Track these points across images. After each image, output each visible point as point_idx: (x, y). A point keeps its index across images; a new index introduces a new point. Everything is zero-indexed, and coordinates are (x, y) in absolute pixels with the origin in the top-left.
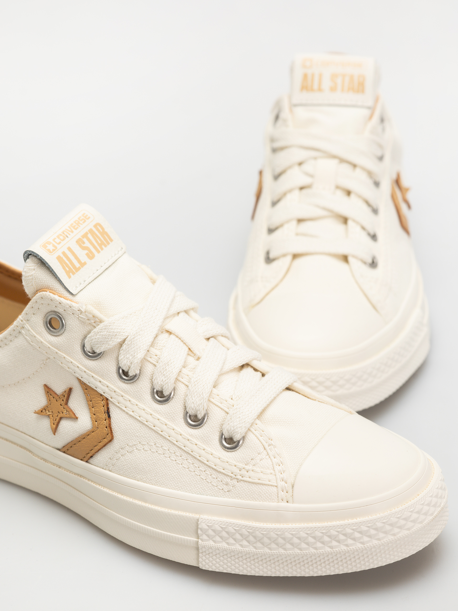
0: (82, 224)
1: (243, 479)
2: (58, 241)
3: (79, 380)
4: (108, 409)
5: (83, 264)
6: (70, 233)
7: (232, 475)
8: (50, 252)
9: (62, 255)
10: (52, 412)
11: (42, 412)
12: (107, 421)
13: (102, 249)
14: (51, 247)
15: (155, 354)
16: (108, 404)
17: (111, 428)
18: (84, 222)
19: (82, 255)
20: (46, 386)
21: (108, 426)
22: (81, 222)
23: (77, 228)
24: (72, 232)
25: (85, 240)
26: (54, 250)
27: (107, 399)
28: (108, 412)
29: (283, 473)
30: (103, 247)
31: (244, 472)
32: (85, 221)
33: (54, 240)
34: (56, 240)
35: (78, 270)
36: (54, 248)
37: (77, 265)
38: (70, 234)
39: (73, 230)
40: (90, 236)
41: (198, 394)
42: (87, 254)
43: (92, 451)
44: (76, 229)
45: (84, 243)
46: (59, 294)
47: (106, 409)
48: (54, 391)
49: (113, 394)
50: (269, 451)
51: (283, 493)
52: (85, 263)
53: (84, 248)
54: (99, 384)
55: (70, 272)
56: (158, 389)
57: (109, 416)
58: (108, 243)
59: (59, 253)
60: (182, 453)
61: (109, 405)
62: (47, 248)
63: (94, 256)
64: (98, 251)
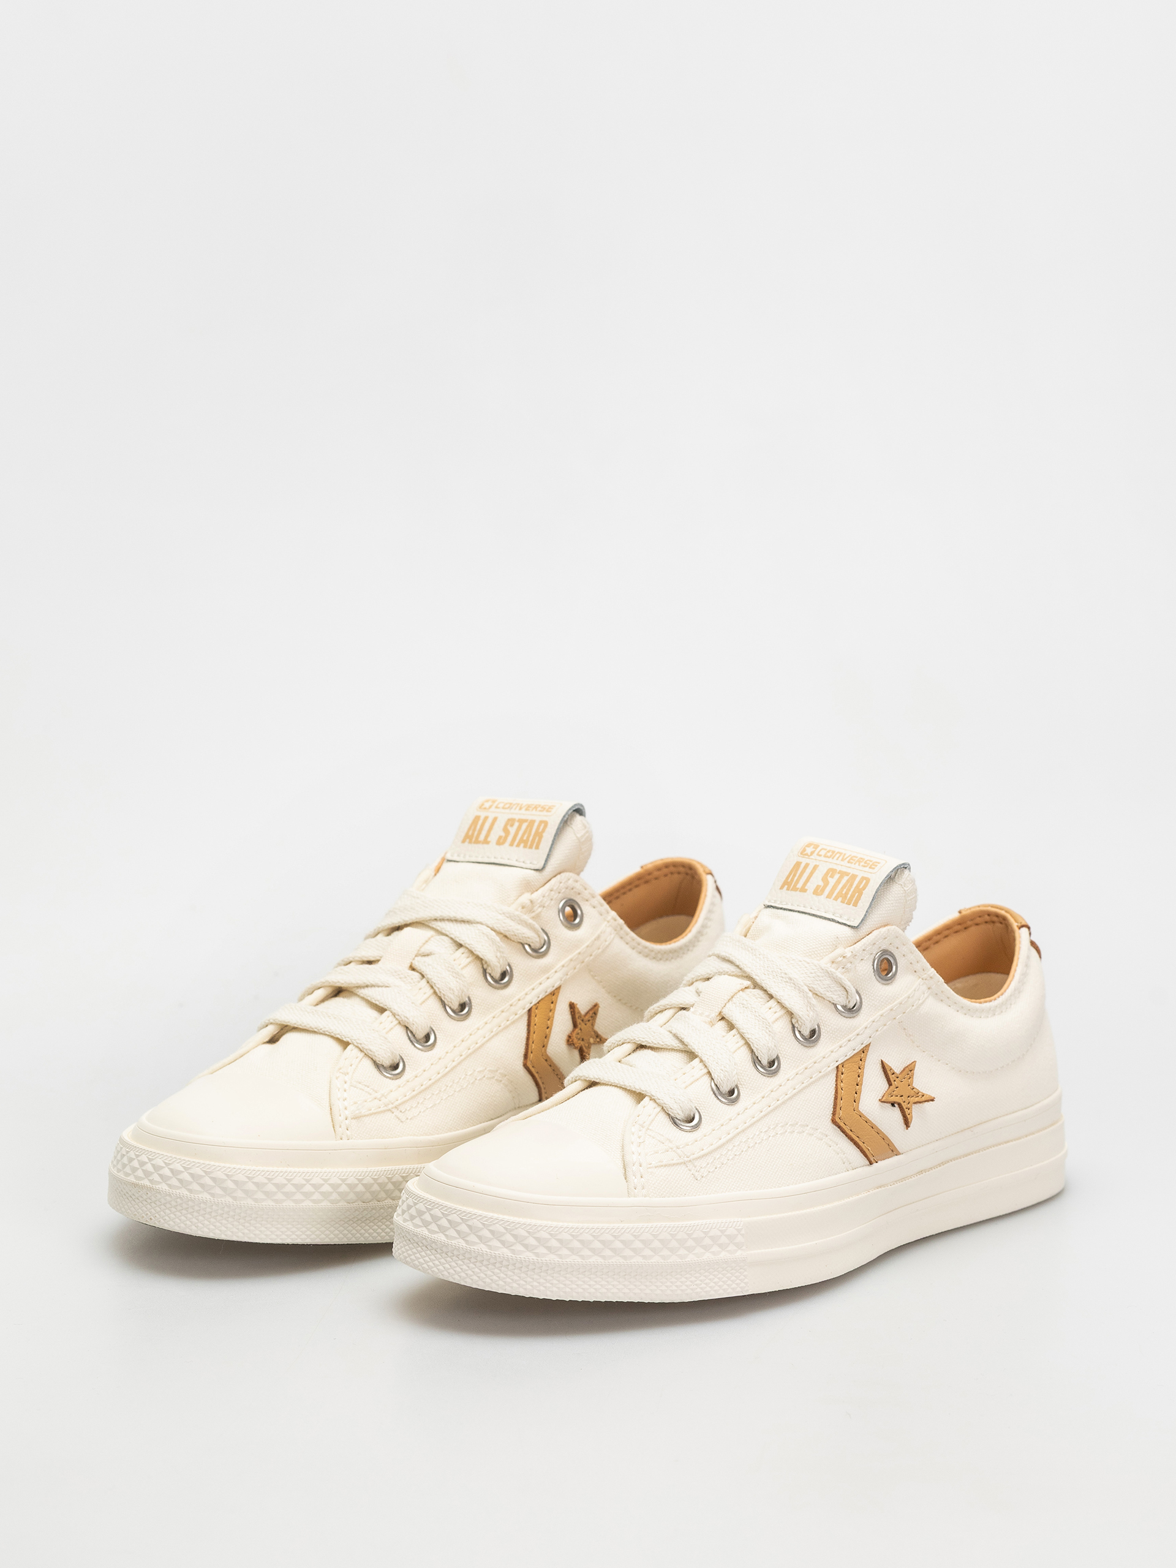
5: (486, 842)
37: (482, 838)
63: (503, 843)
64: (511, 845)
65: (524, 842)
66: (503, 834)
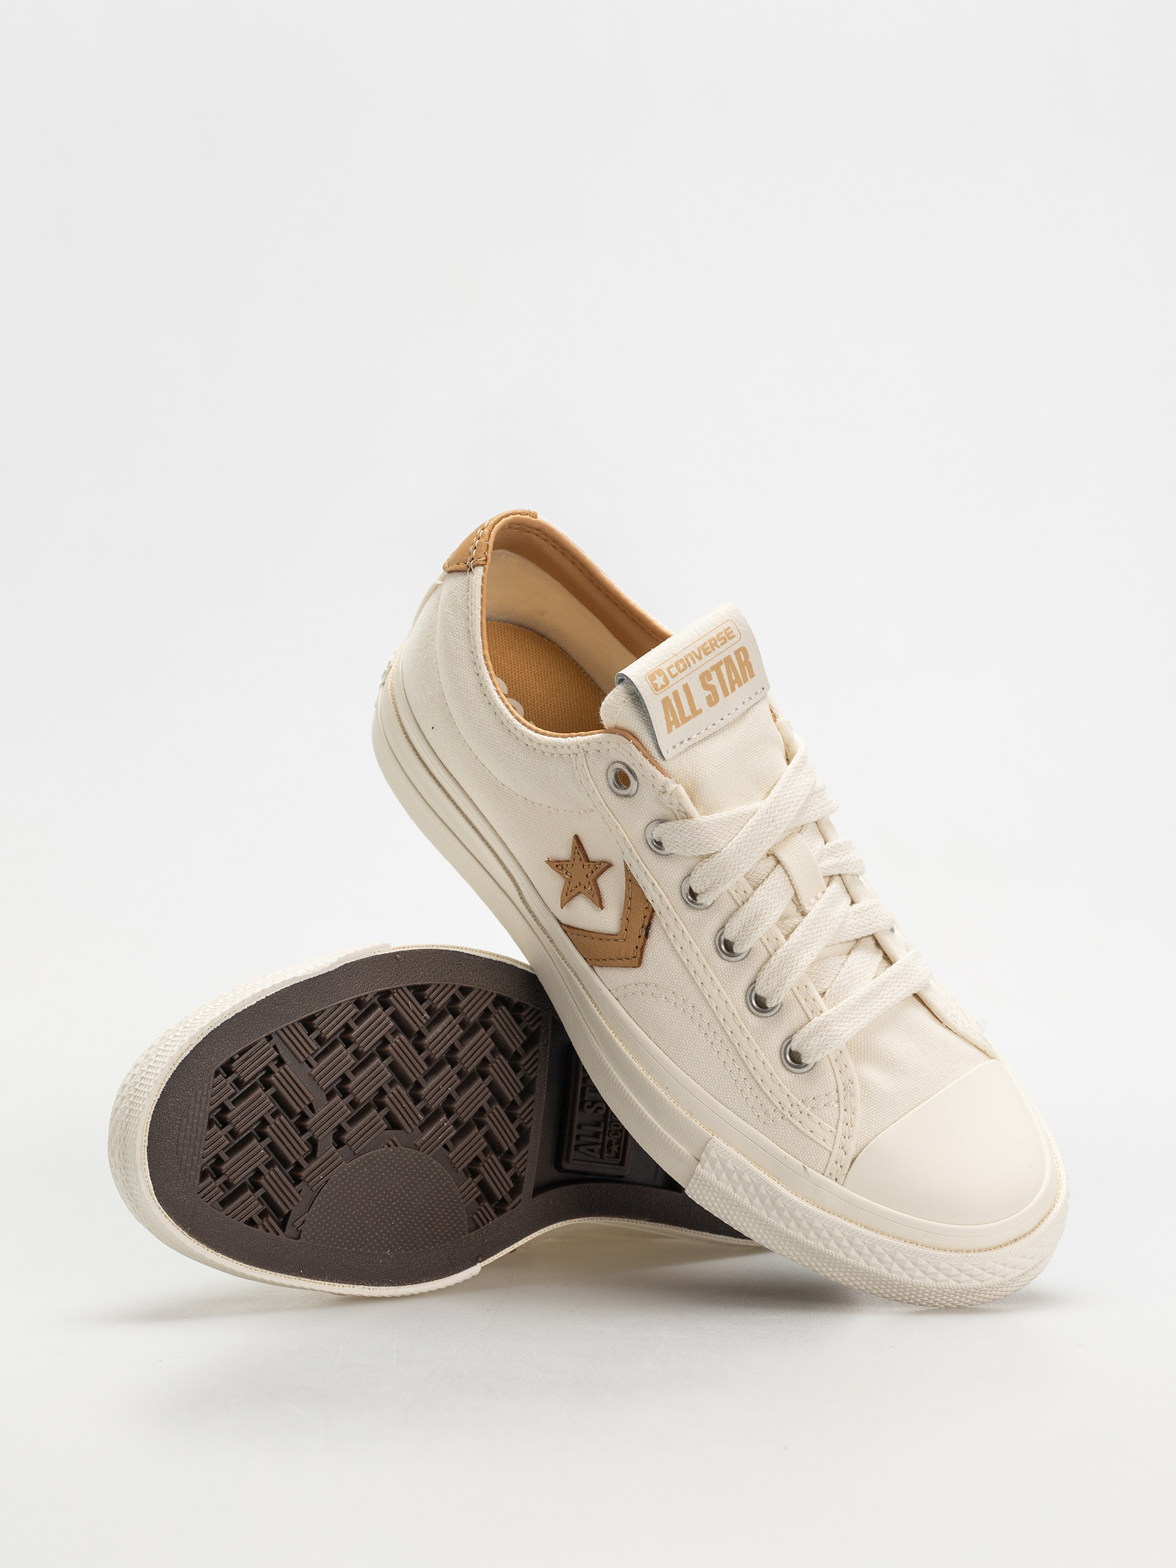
0: (718, 647)
1: (791, 1118)
2: (674, 670)
3: (626, 866)
4: (650, 924)
5: (696, 713)
6: (696, 659)
7: (778, 1105)
8: (657, 690)
9: (671, 697)
10: (571, 877)
11: (557, 865)
12: (642, 940)
13: (733, 690)
14: (660, 681)
15: (743, 890)
16: (651, 918)
17: (642, 951)
18: (722, 644)
19: (700, 696)
20: (576, 837)
21: (640, 947)
22: (719, 643)
23: (710, 652)
24: (700, 658)
25: (714, 674)
26: (663, 687)
27: (653, 911)
28: (647, 929)
29: (847, 1137)
30: (736, 686)
31: (794, 1110)
32: (725, 642)
33: (669, 669)
34: (671, 670)
35: (685, 720)
36: (664, 684)
37: (688, 712)
38: (695, 662)
39: (703, 655)
40: (723, 668)
41: (779, 975)
42: (708, 698)
43: (605, 961)
44: (707, 654)
45: (710, 678)
46: (644, 752)
47: (646, 924)
48: (585, 851)
49: (664, 910)
50: (842, 1099)
51: (835, 1165)
52: (700, 711)
53: (706, 687)
54: (650, 887)
55: (672, 724)
56: (727, 938)
57: (647, 935)
58: (746, 680)
59: (668, 693)
60: (725, 1039)
61: (653, 920)
62: (655, 682)
63: (717, 700)
64: (726, 694)
65: (736, 682)
66: (709, 693)
